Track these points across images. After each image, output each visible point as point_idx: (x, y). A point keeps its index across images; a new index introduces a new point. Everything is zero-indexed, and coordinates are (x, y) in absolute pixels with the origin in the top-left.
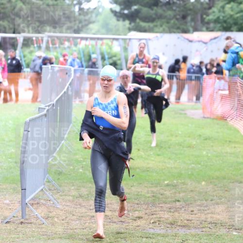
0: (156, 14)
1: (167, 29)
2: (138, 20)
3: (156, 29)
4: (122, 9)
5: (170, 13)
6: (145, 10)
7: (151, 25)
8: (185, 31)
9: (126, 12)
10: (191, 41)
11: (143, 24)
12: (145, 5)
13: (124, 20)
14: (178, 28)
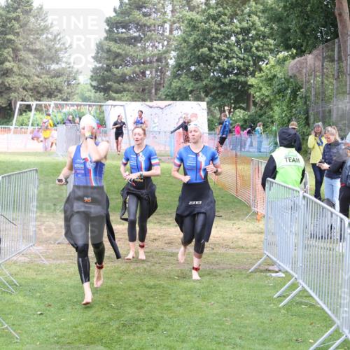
0: (123, 88)
1: (130, 98)
2: (111, 92)
3: (123, 99)
4: (100, 85)
5: (131, 87)
6: (115, 86)
7: (120, 95)
8: (144, 100)
9: (102, 86)
10: (151, 107)
11: (114, 95)
12: (115, 83)
13: (100, 92)
14: (139, 98)
